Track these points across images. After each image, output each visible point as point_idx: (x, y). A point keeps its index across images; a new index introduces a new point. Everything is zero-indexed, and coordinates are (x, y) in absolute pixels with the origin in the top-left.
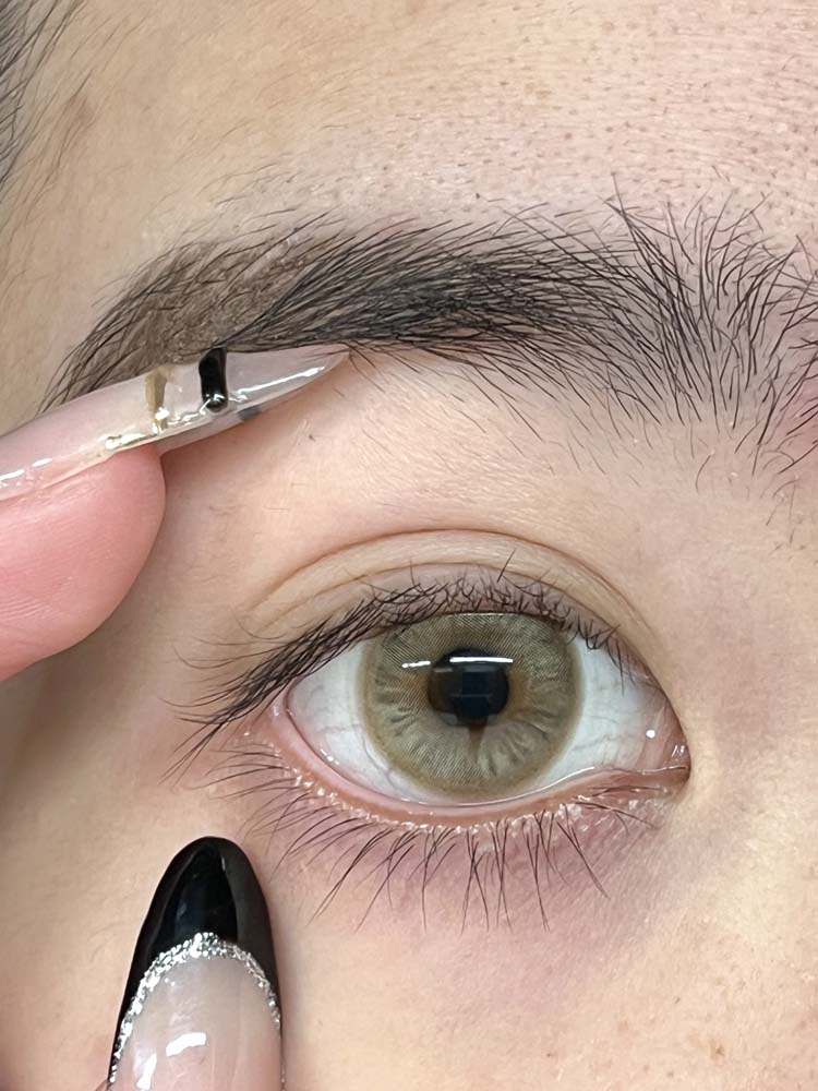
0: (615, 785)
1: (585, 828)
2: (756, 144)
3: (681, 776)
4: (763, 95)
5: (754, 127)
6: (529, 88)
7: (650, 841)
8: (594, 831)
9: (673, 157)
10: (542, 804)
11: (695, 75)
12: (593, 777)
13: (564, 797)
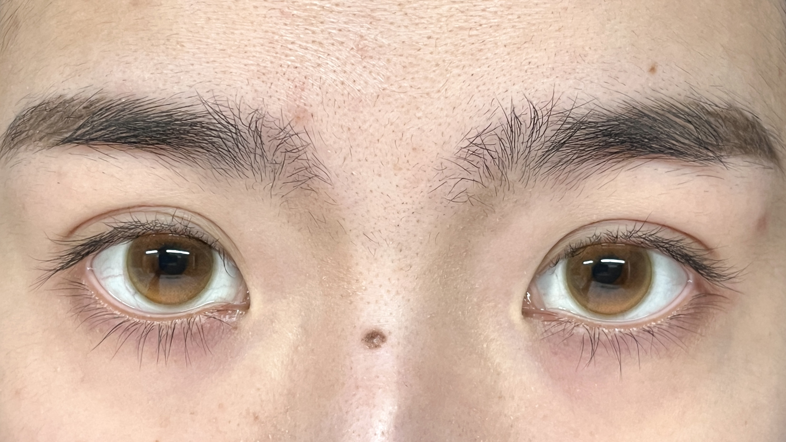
0: (221, 309)
1: (208, 325)
2: (264, 71)
3: (246, 307)
4: (268, 51)
5: (264, 65)
6: (178, 43)
7: (234, 333)
8: (211, 327)
9: (231, 75)
10: (191, 316)
11: (242, 42)
12: (213, 305)
13: (199, 313)
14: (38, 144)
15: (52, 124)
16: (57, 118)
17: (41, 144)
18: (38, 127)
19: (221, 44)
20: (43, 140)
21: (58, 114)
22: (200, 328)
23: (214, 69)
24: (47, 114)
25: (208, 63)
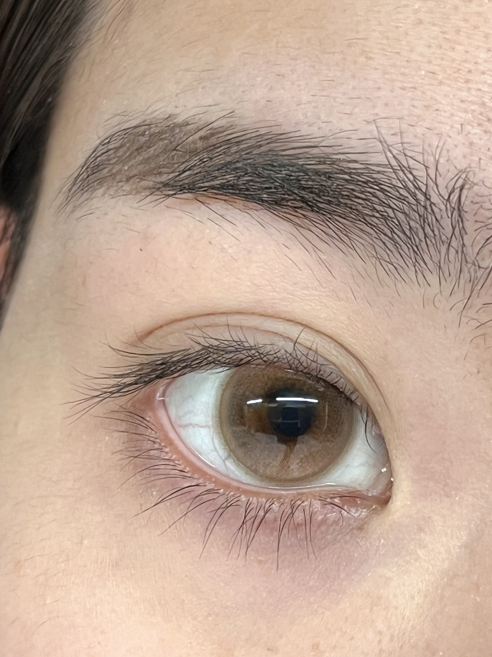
14: (122, 186)
15: (148, 158)
16: (159, 150)
17: (127, 188)
18: (128, 161)
19: (430, 62)
20: (131, 182)
21: (161, 143)
22: (308, 517)
23: (412, 99)
24: (145, 142)
25: (404, 89)
